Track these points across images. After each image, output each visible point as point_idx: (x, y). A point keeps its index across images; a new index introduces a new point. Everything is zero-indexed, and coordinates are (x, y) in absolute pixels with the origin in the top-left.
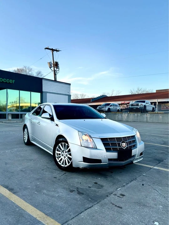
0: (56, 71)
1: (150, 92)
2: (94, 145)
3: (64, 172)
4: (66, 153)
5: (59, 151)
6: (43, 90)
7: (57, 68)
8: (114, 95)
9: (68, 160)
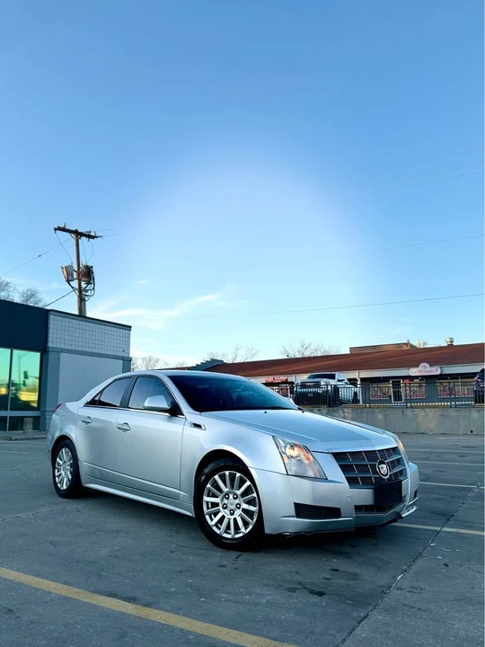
0: (87, 291)
1: (333, 353)
2: (319, 472)
3: (234, 554)
4: (235, 499)
5: (214, 496)
6: (50, 345)
7: (88, 283)
8: (241, 358)
9: (242, 519)
